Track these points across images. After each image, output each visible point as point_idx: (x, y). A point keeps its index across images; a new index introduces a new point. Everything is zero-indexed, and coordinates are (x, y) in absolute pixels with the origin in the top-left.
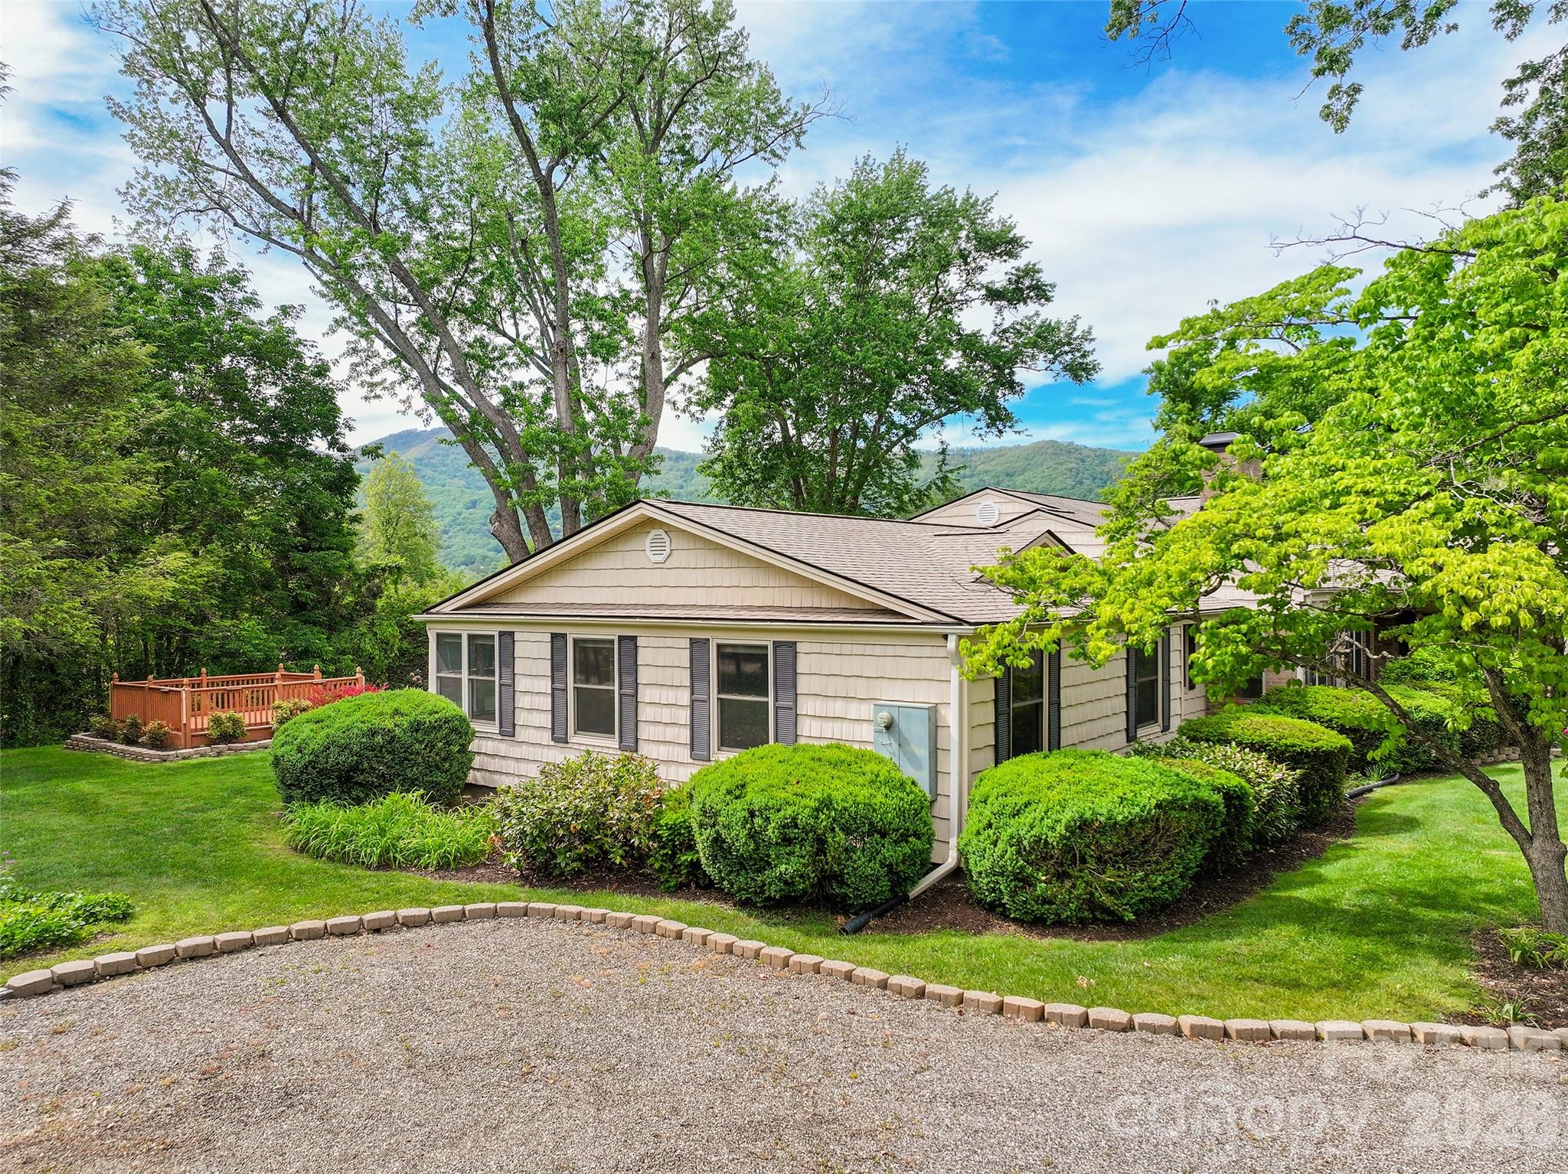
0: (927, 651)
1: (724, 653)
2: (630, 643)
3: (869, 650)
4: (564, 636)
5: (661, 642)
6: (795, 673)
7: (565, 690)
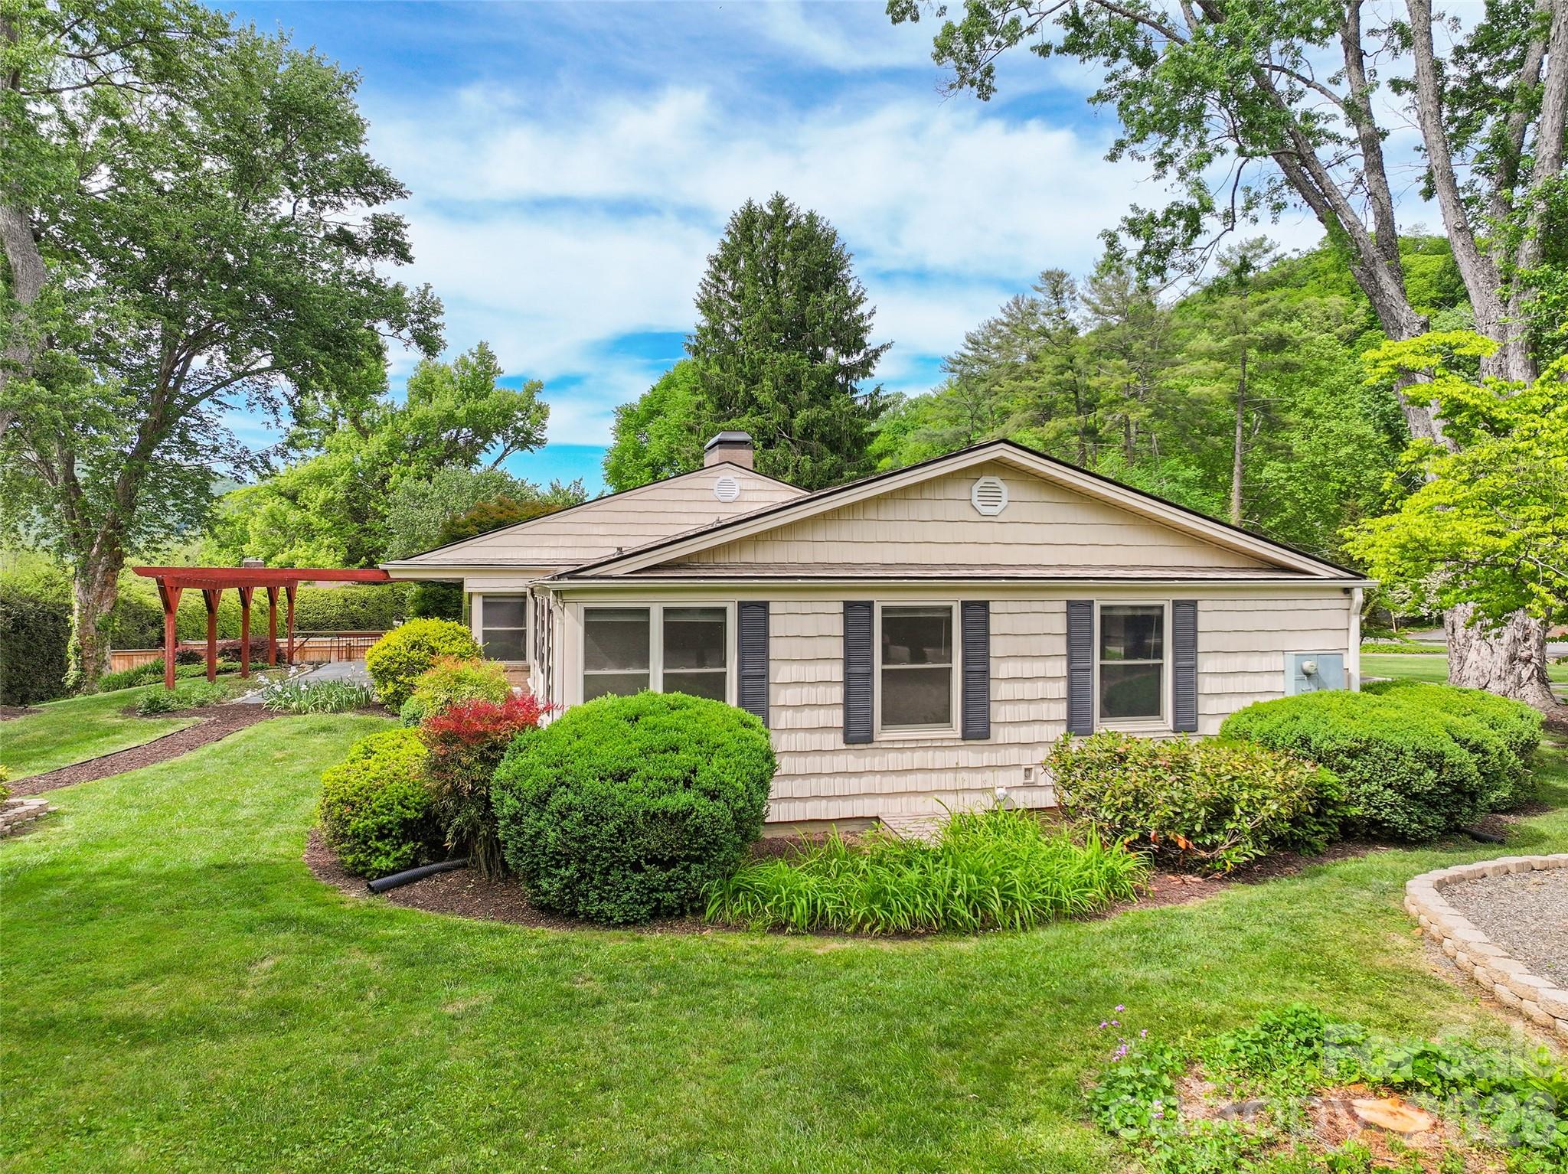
0: (1325, 604)
1: (1109, 617)
2: (977, 614)
3: (1271, 605)
4: (869, 605)
5: (1025, 607)
6: (1196, 631)
7: (871, 674)
